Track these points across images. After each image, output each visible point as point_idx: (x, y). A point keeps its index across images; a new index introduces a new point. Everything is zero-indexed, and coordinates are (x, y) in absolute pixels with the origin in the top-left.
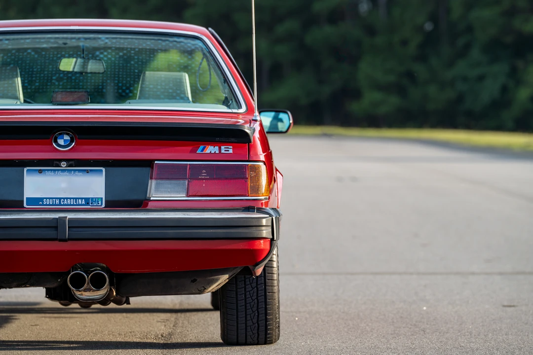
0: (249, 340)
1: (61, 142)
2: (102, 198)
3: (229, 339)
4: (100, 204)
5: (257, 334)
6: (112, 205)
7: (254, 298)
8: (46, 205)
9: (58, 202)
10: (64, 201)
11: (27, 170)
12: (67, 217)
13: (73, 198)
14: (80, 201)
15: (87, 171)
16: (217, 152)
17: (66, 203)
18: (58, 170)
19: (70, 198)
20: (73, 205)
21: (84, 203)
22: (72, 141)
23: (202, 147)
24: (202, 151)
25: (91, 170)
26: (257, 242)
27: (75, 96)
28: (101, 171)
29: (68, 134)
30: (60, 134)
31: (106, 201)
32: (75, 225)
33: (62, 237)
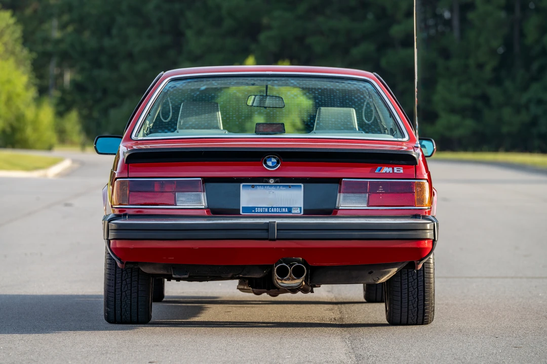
0: (410, 321)
1: (270, 163)
2: (301, 208)
3: (394, 320)
4: (299, 212)
5: (416, 316)
6: (308, 213)
7: (414, 287)
8: (258, 212)
9: (266, 210)
10: (271, 210)
11: (243, 186)
12: (275, 222)
13: (279, 208)
14: (284, 209)
15: (290, 187)
16: (391, 172)
17: (273, 211)
18: (267, 186)
19: (276, 208)
20: (279, 213)
21: (287, 211)
22: (278, 163)
23: (379, 168)
24: (380, 171)
25: (292, 186)
26: (423, 242)
27: (274, 128)
28: (301, 186)
29: (275, 158)
30: (269, 157)
31: (304, 210)
32: (282, 228)
33: (272, 238)
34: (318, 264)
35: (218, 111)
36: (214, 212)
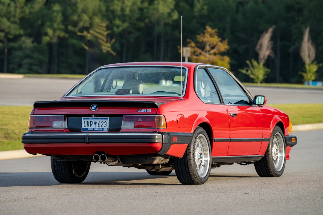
1: (93, 108)
8: (89, 131)
9: (93, 129)
10: (95, 129)
11: (83, 118)
12: (88, 135)
14: (100, 129)
15: (103, 118)
16: (145, 111)
18: (92, 118)
20: (98, 131)
23: (140, 109)
24: (140, 111)
28: (108, 118)
29: (95, 105)
30: (93, 105)
31: (109, 129)
34: (113, 155)
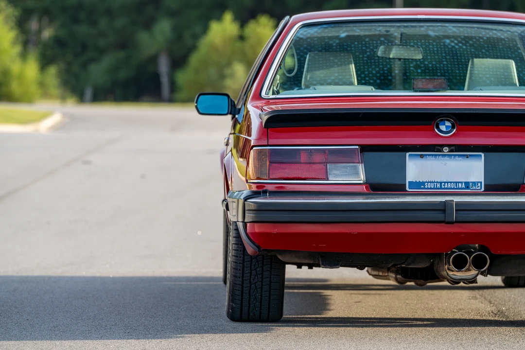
1: (443, 128)
2: (481, 183)
4: (479, 188)
6: (491, 189)
8: (428, 188)
9: (439, 185)
10: (445, 185)
11: (410, 155)
12: (453, 201)
13: (454, 182)
14: (460, 185)
15: (467, 156)
17: (446, 186)
18: (439, 155)
19: (451, 183)
20: (454, 189)
21: (464, 186)
22: (453, 127)
25: (470, 155)
27: (435, 83)
28: (481, 156)
29: (449, 121)
30: (442, 120)
31: (485, 185)
32: (461, 207)
33: (450, 220)
34: (503, 253)
35: (352, 64)
36: (374, 188)
